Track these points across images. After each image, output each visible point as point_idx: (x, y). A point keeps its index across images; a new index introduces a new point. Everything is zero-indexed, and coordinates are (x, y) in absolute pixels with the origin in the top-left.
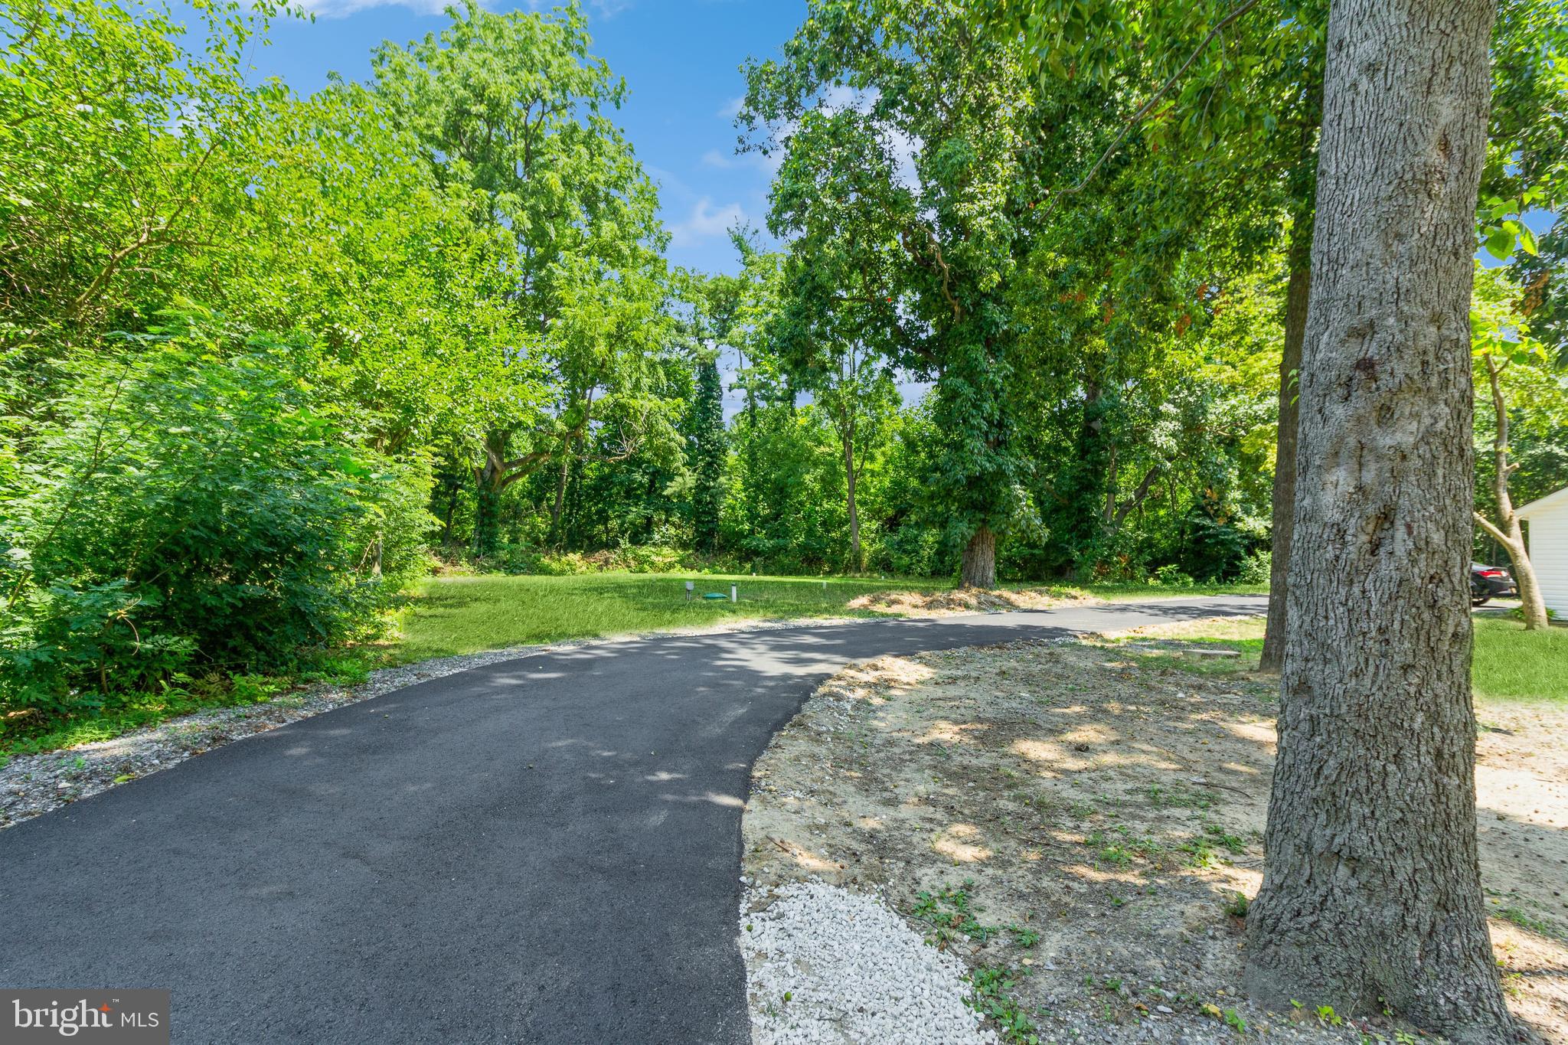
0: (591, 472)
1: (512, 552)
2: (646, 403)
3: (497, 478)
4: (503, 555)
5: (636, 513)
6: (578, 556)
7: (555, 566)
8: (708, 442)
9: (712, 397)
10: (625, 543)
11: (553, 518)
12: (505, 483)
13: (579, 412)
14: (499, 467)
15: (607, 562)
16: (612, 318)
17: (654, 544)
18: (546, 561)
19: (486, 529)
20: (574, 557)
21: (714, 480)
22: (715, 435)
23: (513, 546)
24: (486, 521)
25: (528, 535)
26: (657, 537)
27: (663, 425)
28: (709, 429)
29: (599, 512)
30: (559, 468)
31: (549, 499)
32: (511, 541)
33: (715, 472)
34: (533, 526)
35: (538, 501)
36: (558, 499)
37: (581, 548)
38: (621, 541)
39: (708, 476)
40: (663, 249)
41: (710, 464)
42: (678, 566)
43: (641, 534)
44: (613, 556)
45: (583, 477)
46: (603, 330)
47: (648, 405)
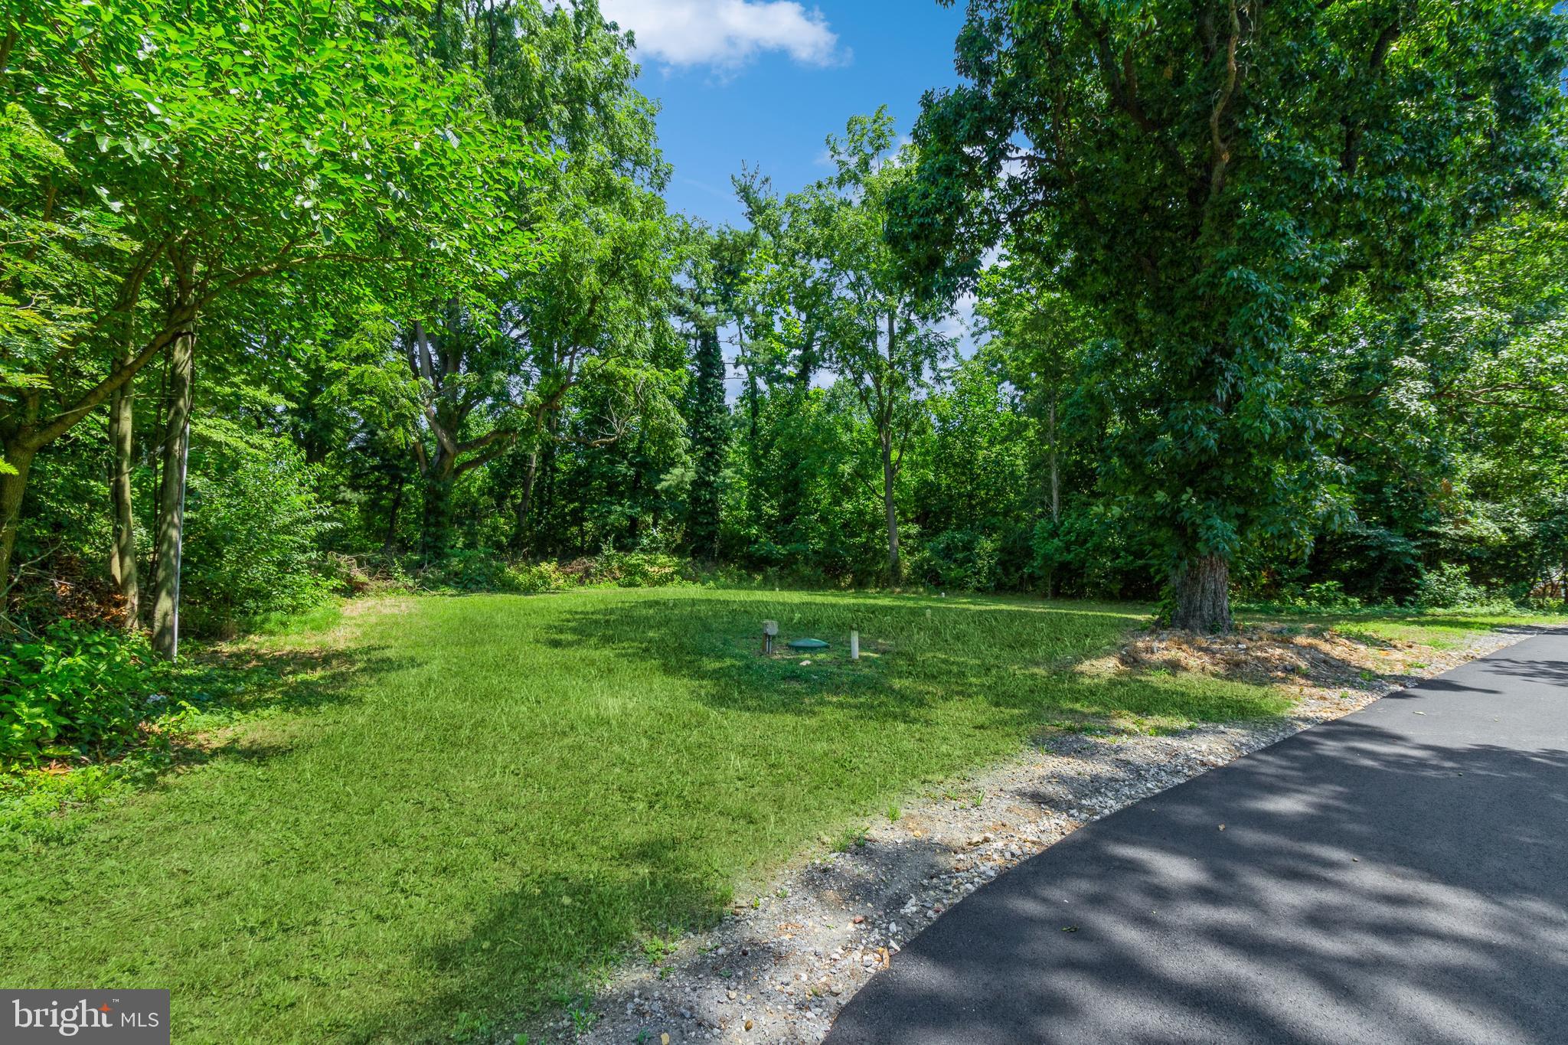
0: (564, 463)
1: (467, 561)
2: (642, 373)
3: (447, 462)
4: (455, 564)
5: (619, 513)
6: (553, 565)
7: (522, 578)
8: (708, 428)
9: (712, 375)
10: (608, 549)
11: (519, 517)
12: (458, 471)
13: (557, 375)
14: (450, 449)
15: (587, 573)
16: (607, 241)
17: (643, 550)
18: (511, 572)
19: (433, 529)
20: (547, 567)
21: (715, 474)
22: (716, 420)
23: (468, 552)
24: (432, 520)
25: (488, 538)
26: (645, 541)
27: (661, 402)
28: (709, 412)
29: (574, 512)
30: (526, 459)
31: (514, 497)
32: (467, 546)
33: (717, 464)
34: (495, 529)
35: (501, 499)
36: (525, 496)
37: (553, 554)
38: (604, 547)
39: (708, 469)
40: (661, 187)
41: (709, 455)
42: (677, 578)
43: (627, 537)
44: (594, 565)
45: (555, 470)
46: (596, 254)
47: (643, 375)
